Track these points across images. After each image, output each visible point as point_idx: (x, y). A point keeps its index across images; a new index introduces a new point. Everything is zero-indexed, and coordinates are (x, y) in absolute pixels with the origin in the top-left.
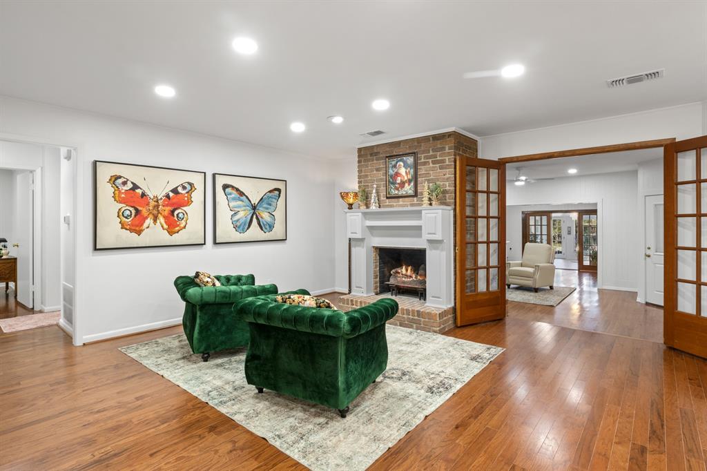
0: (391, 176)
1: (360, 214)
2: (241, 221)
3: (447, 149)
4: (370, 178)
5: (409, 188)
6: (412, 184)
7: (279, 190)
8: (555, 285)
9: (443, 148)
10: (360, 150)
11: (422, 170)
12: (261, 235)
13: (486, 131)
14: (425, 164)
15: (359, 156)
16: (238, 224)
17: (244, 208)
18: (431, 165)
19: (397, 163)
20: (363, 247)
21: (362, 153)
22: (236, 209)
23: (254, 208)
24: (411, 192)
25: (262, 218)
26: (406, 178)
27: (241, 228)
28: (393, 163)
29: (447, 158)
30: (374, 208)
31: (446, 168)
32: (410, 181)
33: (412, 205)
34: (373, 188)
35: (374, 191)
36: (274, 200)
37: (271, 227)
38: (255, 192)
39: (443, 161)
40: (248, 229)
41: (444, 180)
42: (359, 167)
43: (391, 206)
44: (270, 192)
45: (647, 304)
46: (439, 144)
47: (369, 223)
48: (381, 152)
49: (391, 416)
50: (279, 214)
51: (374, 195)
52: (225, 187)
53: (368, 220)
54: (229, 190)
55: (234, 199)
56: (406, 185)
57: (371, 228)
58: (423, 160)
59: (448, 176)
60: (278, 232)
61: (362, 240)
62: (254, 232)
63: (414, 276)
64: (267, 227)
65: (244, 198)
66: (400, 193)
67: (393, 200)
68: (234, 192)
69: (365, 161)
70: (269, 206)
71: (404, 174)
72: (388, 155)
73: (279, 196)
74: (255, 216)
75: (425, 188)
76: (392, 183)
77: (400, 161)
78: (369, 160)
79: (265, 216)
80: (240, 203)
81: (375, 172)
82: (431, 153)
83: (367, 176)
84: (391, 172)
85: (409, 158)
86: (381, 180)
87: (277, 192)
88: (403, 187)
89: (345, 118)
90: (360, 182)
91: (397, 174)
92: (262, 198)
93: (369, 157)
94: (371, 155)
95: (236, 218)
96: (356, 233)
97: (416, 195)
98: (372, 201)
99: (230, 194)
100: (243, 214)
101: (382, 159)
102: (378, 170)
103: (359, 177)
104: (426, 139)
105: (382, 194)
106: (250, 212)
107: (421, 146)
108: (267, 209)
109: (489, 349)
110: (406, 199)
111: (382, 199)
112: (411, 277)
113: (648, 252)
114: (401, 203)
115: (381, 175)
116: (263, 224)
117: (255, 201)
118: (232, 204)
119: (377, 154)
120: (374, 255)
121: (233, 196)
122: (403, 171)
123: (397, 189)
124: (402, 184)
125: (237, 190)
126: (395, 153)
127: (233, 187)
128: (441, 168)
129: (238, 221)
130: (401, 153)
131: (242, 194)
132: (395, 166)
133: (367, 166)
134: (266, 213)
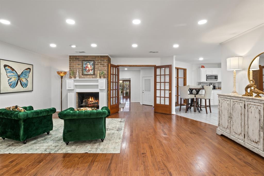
0: (84, 68)
1: (73, 80)
2: (13, 83)
3: (105, 61)
4: (75, 67)
5: (91, 72)
6: (93, 71)
7: (30, 69)
8: (121, 102)
9: (104, 60)
10: (70, 56)
11: (96, 66)
12: (22, 89)
13: (114, 56)
14: (97, 64)
15: (70, 59)
16: (11, 84)
17: (14, 76)
18: (100, 65)
19: (87, 63)
20: (73, 93)
21: (71, 57)
22: (10, 77)
23: (19, 76)
24: (92, 73)
25: (22, 81)
26: (90, 69)
27: (13, 85)
28: (85, 63)
29: (105, 64)
30: (78, 78)
31: (105, 67)
32: (92, 70)
33: (93, 78)
34: (77, 71)
35: (78, 72)
36: (28, 73)
37: (26, 85)
38: (19, 69)
39: (104, 64)
40: (16, 86)
41: (104, 70)
42: (70, 63)
43: (84, 78)
44: (26, 69)
45: (143, 105)
46: (102, 59)
47: (76, 84)
48: (80, 58)
49: (114, 138)
50: (30, 79)
51: (77, 73)
52: (5, 66)
53: (76, 82)
54: (7, 68)
55: (9, 72)
56: (90, 71)
57: (76, 86)
58: (97, 63)
59: (105, 69)
60: (29, 87)
61: (73, 90)
62: (19, 87)
63: (94, 101)
64: (25, 85)
65: (14, 72)
66: (88, 74)
67: (85, 76)
68: (10, 69)
69: (73, 61)
70: (26, 76)
71: (90, 67)
72: (83, 60)
73: (30, 72)
74: (19, 80)
75: (98, 73)
76: (85, 70)
77: (88, 62)
78: (74, 61)
79: (24, 80)
80: (12, 74)
81: (77, 65)
82: (100, 61)
83: (73, 66)
84: (84, 66)
85: (92, 62)
86: (80, 68)
87: (29, 70)
88: (89, 71)
89: (76, 46)
90: (70, 68)
91: (87, 67)
92: (22, 72)
93: (75, 59)
94: (76, 59)
95: (10, 81)
96: (71, 87)
97: (94, 74)
98: (77, 76)
99: (8, 69)
100: (14, 79)
101: (80, 61)
102: (78, 65)
103: (70, 66)
104: (98, 56)
105: (80, 73)
106: (17, 78)
107: (96, 58)
108: (25, 77)
109: (122, 119)
110: (90, 76)
111: (80, 75)
112: (93, 101)
113: (143, 91)
114: (88, 77)
115: (80, 66)
116: (23, 84)
117: (19, 73)
118: (9, 74)
119: (78, 59)
120: (76, 95)
121: (9, 70)
122: (89, 66)
123: (87, 72)
124: (89, 70)
125: (11, 68)
126: (86, 60)
127: (9, 66)
128: (103, 66)
129: (11, 82)
130: (88, 60)
131: (13, 70)
132: (86, 64)
133: (74, 63)
134: (24, 79)
